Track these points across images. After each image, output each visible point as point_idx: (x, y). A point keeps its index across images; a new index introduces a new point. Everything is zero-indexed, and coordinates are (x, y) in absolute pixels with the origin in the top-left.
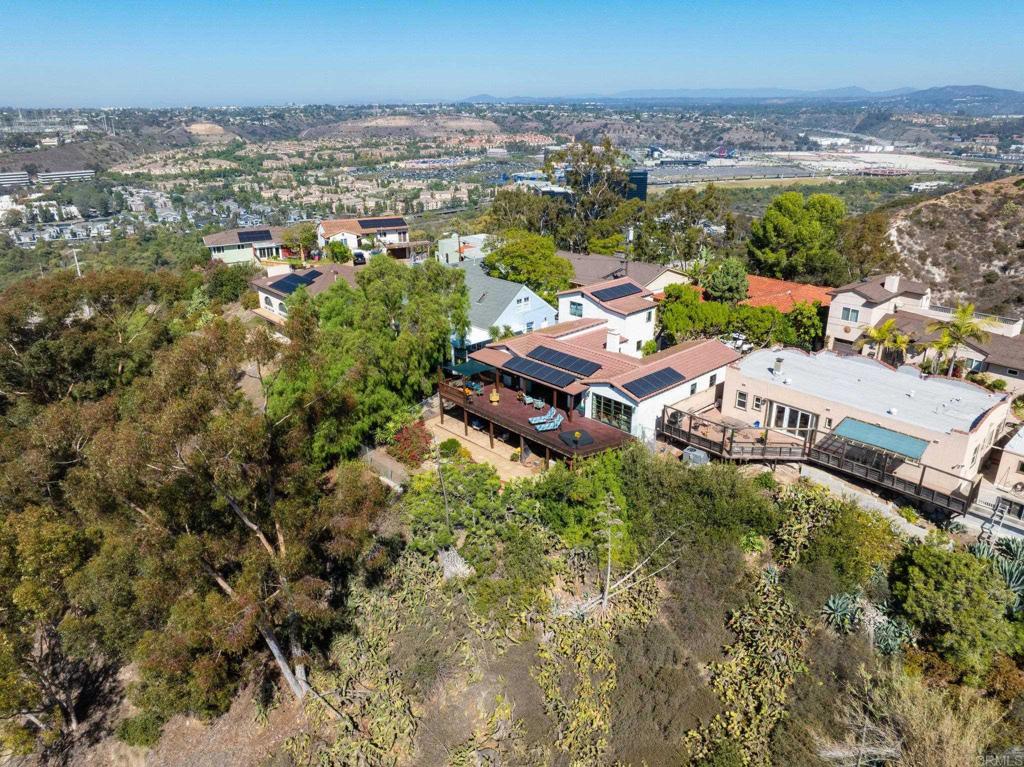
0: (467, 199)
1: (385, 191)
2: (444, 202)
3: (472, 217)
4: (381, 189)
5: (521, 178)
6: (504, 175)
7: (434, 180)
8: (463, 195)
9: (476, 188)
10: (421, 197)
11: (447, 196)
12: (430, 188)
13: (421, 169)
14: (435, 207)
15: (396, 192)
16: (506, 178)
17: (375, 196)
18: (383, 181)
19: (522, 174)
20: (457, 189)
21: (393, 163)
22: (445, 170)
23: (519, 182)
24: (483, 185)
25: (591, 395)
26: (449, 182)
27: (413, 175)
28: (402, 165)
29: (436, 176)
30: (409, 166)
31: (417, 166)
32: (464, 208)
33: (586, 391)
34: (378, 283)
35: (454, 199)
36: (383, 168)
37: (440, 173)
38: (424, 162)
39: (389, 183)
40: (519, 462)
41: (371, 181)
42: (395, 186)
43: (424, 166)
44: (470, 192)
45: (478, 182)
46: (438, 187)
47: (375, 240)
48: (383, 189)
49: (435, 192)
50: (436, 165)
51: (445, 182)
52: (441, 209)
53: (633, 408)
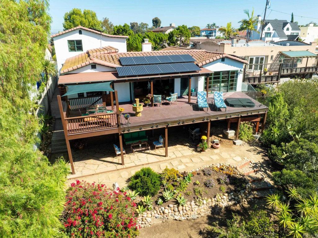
53: (239, 71)
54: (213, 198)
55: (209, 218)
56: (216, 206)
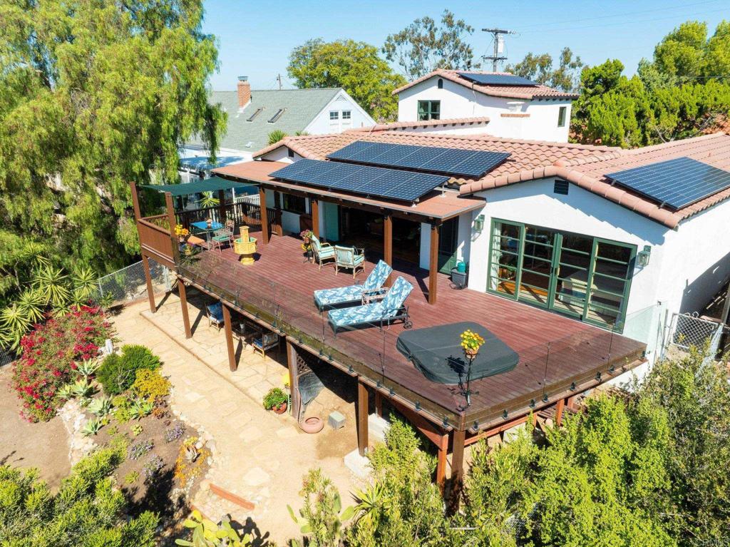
25: (487, 225)
33: (471, 214)
40: (287, 415)
53: (640, 249)
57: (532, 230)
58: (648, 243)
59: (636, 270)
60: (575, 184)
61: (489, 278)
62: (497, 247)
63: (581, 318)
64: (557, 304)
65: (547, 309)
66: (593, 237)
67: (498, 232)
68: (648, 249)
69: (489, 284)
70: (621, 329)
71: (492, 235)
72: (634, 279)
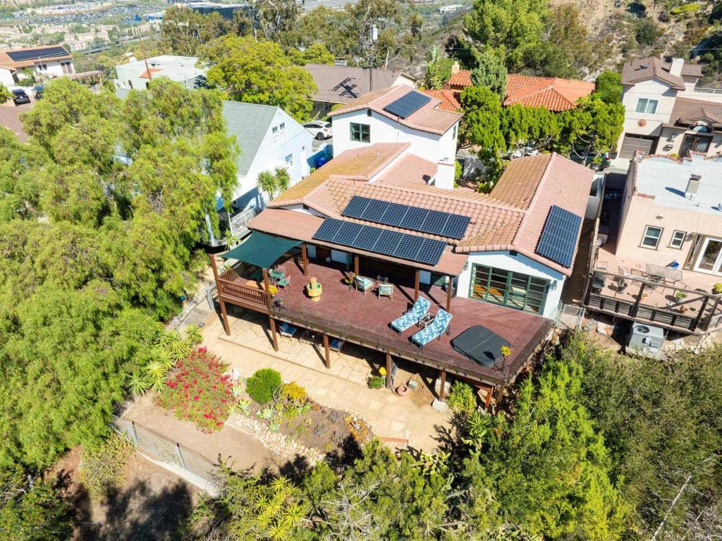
0: (108, 39)
1: (29, 36)
2: (89, 43)
3: (117, 54)
4: (24, 34)
5: (152, 18)
6: (137, 16)
7: (75, 24)
8: (104, 35)
9: (115, 29)
10: (66, 40)
11: (90, 37)
12: (72, 31)
13: (59, 15)
14: (81, 48)
15: (40, 36)
16: (138, 19)
17: (20, 41)
18: (24, 27)
19: (152, 15)
20: (97, 31)
21: (29, 10)
22: (82, 15)
23: (151, 21)
24: (120, 26)
25: (470, 267)
26: (89, 25)
27: (53, 20)
28: (39, 11)
29: (74, 21)
30: (46, 12)
31: (54, 12)
32: (108, 47)
34: (71, 131)
35: (97, 41)
36: (21, 15)
37: (78, 18)
38: (60, 8)
39: (31, 28)
40: (383, 387)
41: (12, 27)
42: (38, 31)
43: (61, 12)
44: (110, 33)
45: (114, 23)
46: (78, 30)
47: (34, 73)
48: (27, 35)
49: (77, 34)
50: (73, 10)
51: (84, 26)
52: (87, 49)
53: (552, 282)
54: (307, 448)
55: (289, 464)
56: (304, 458)
57: (495, 270)
58: (556, 279)
59: (550, 290)
60: (520, 253)
61: (470, 290)
62: (474, 276)
63: (522, 309)
64: (509, 303)
65: (503, 305)
66: (528, 276)
67: (475, 269)
68: (555, 282)
69: (469, 294)
70: (542, 313)
71: (472, 270)
72: (549, 293)
